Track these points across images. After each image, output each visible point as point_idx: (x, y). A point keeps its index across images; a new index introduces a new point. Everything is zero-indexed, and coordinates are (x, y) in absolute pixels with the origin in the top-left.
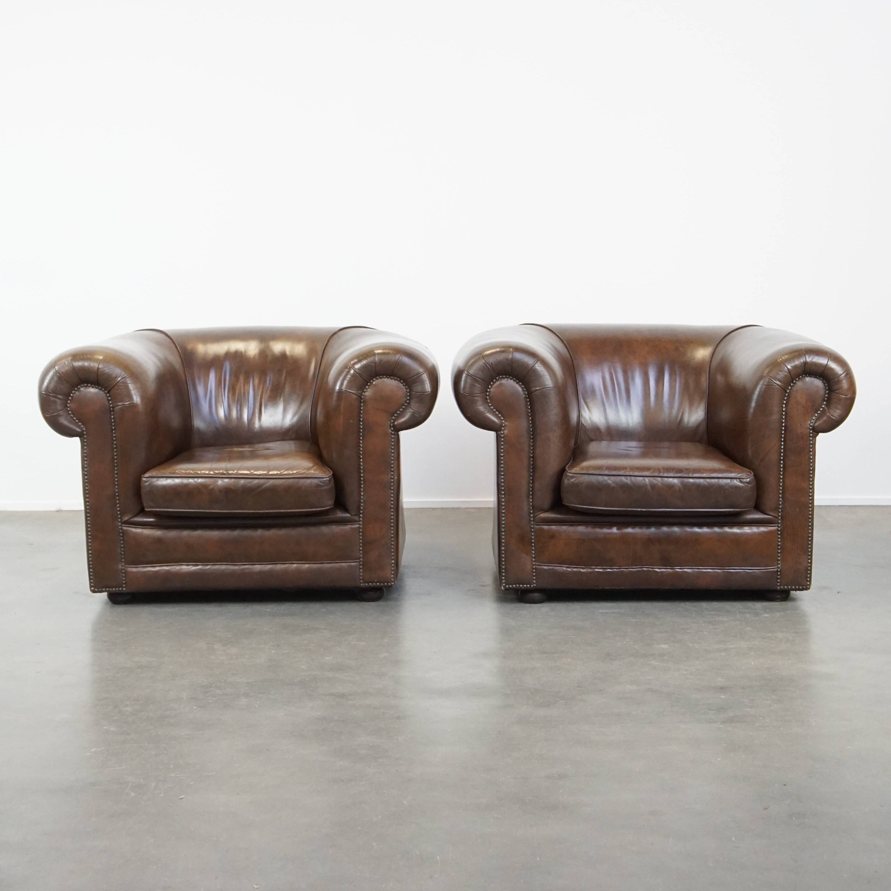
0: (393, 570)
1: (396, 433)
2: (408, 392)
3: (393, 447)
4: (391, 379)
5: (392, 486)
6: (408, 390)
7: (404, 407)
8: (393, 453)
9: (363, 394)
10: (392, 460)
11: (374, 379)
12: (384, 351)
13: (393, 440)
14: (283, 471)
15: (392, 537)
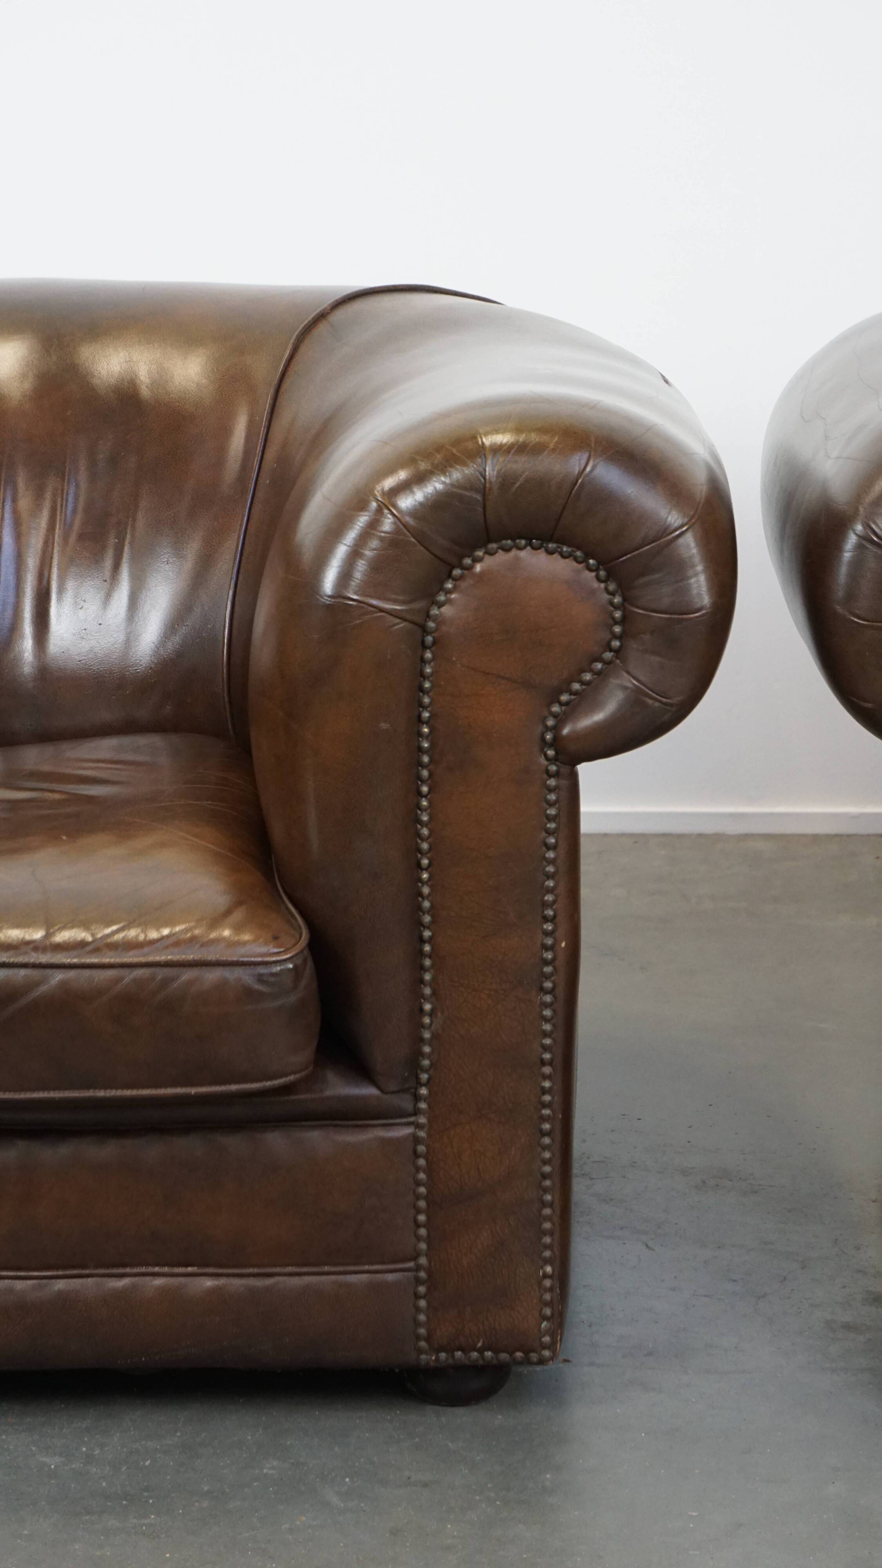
0: (549, 1304)
1: (565, 770)
2: (616, 608)
3: (552, 826)
4: (550, 553)
5: (547, 977)
6: (617, 600)
7: (599, 666)
8: (554, 848)
9: (435, 611)
10: (549, 876)
11: (480, 553)
12: (522, 438)
13: (552, 797)
14: (114, 928)
15: (544, 1176)
